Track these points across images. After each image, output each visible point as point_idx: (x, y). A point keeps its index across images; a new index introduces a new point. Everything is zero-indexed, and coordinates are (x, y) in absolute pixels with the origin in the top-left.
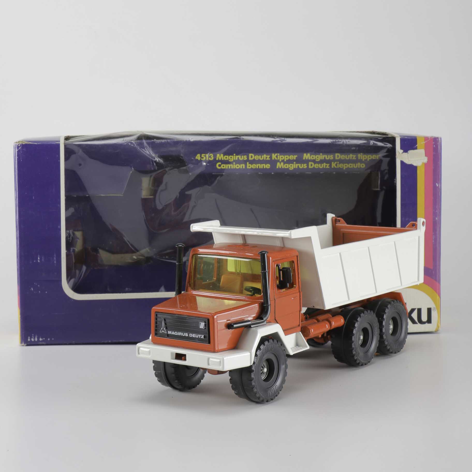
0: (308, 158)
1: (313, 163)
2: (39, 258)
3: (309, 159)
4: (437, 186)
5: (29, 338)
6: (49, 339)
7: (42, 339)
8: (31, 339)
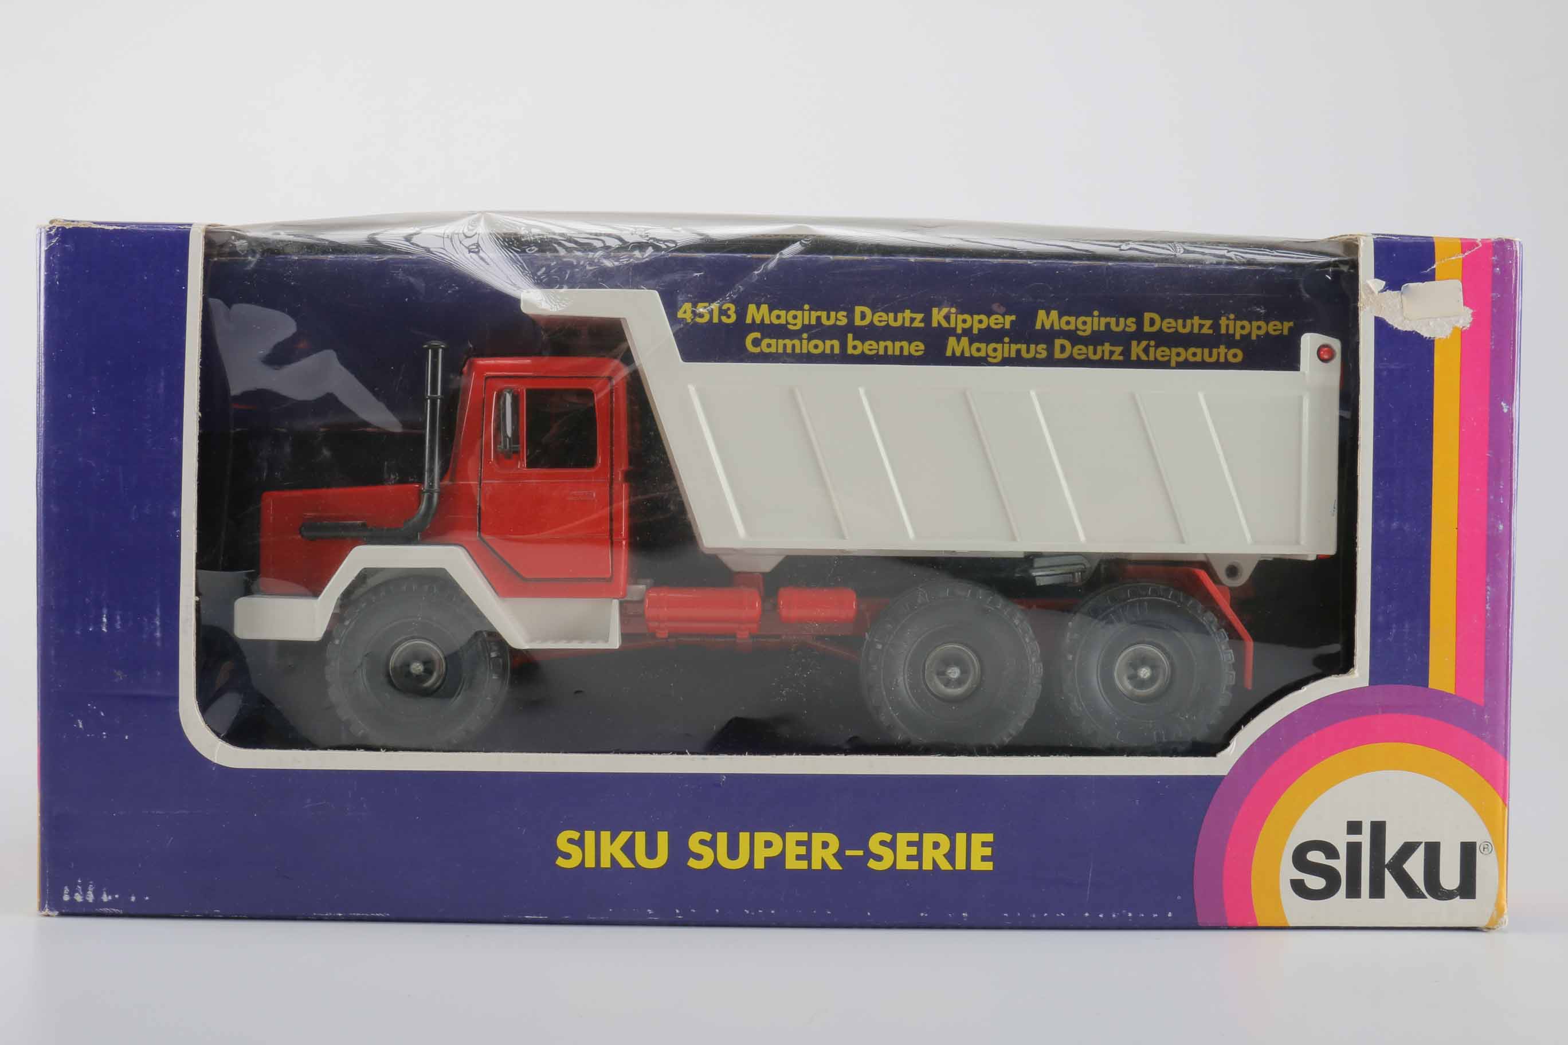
0: (1052, 325)
1: (1067, 344)
2: (105, 620)
3: (1056, 327)
4: (1505, 410)
5: (66, 890)
6: (133, 899)
7: (110, 898)
8: (72, 894)
